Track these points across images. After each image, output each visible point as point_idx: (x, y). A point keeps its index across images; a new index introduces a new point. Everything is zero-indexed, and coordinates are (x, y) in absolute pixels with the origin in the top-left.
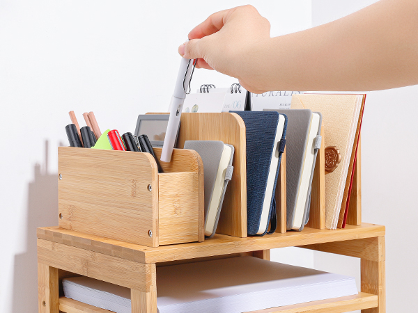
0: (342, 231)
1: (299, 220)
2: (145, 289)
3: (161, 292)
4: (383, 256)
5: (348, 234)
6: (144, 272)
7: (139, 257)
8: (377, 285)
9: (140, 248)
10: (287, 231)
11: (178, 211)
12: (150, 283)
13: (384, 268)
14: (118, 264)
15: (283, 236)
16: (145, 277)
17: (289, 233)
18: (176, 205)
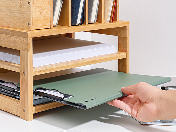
0: (111, 23)
1: (93, 19)
2: (27, 50)
3: (34, 52)
4: (129, 35)
5: (114, 25)
7: (25, 35)
8: (126, 48)
9: (25, 31)
10: (88, 24)
11: (42, 14)
12: (30, 47)
13: (129, 40)
15: (87, 27)
16: (27, 44)
18: (41, 11)
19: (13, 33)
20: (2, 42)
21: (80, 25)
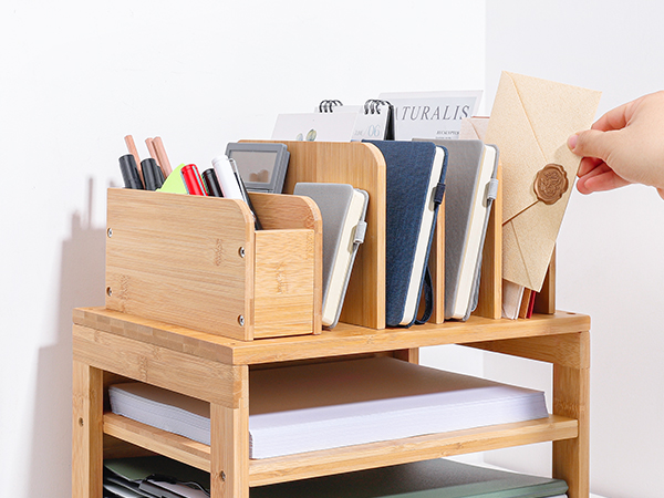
0: (526, 322)
1: (462, 303)
2: (232, 404)
3: (253, 411)
4: (587, 361)
5: (533, 327)
6: (231, 378)
7: (224, 356)
8: (577, 404)
9: (226, 342)
10: (446, 321)
11: (283, 288)
12: (239, 395)
13: (588, 378)
14: (192, 365)
15: (439, 328)
16: (233, 385)
17: (448, 323)
18: (281, 278)
19: (192, 347)
20: (161, 374)
21: (417, 323)
